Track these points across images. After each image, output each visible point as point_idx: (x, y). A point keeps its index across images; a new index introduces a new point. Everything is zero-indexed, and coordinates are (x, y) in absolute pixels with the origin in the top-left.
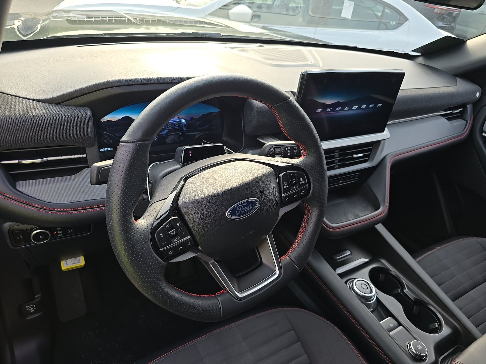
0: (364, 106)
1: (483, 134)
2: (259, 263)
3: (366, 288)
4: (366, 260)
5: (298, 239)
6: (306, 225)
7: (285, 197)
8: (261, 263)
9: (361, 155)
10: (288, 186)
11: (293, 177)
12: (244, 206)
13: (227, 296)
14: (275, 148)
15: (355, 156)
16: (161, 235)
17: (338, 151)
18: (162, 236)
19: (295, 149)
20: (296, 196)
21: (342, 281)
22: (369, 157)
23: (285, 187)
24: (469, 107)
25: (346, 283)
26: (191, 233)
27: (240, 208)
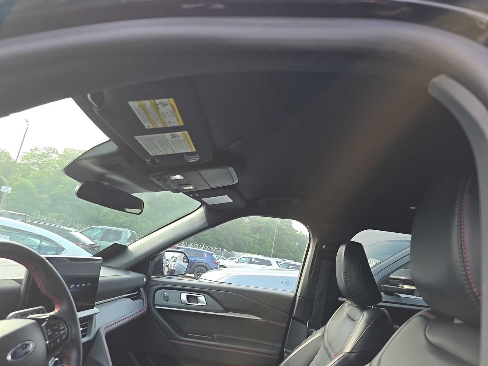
0: (78, 285)
1: (156, 307)
10: (51, 333)
11: (54, 325)
22: (87, 332)
24: (142, 289)
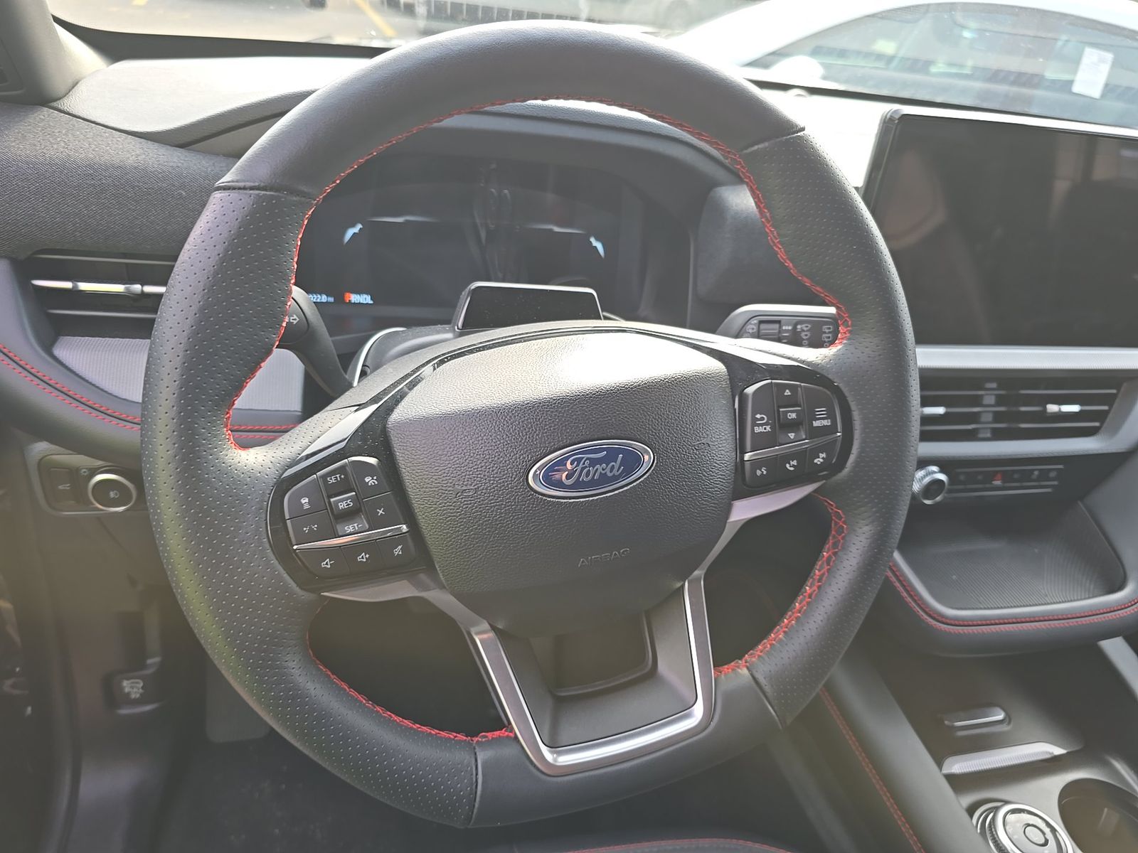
2: (647, 670)
3: (1042, 841)
4: (1058, 751)
5: (790, 617)
6: (823, 574)
7: (756, 464)
8: (652, 674)
9: (1075, 408)
10: (768, 428)
11: (792, 402)
12: (593, 462)
13: (508, 751)
14: (761, 322)
15: (1052, 408)
16: (305, 501)
17: (994, 385)
18: (306, 507)
19: (825, 333)
20: (793, 466)
21: (959, 802)
22: (1102, 423)
23: (757, 430)
25: (971, 811)
26: (411, 519)
27: (578, 465)
